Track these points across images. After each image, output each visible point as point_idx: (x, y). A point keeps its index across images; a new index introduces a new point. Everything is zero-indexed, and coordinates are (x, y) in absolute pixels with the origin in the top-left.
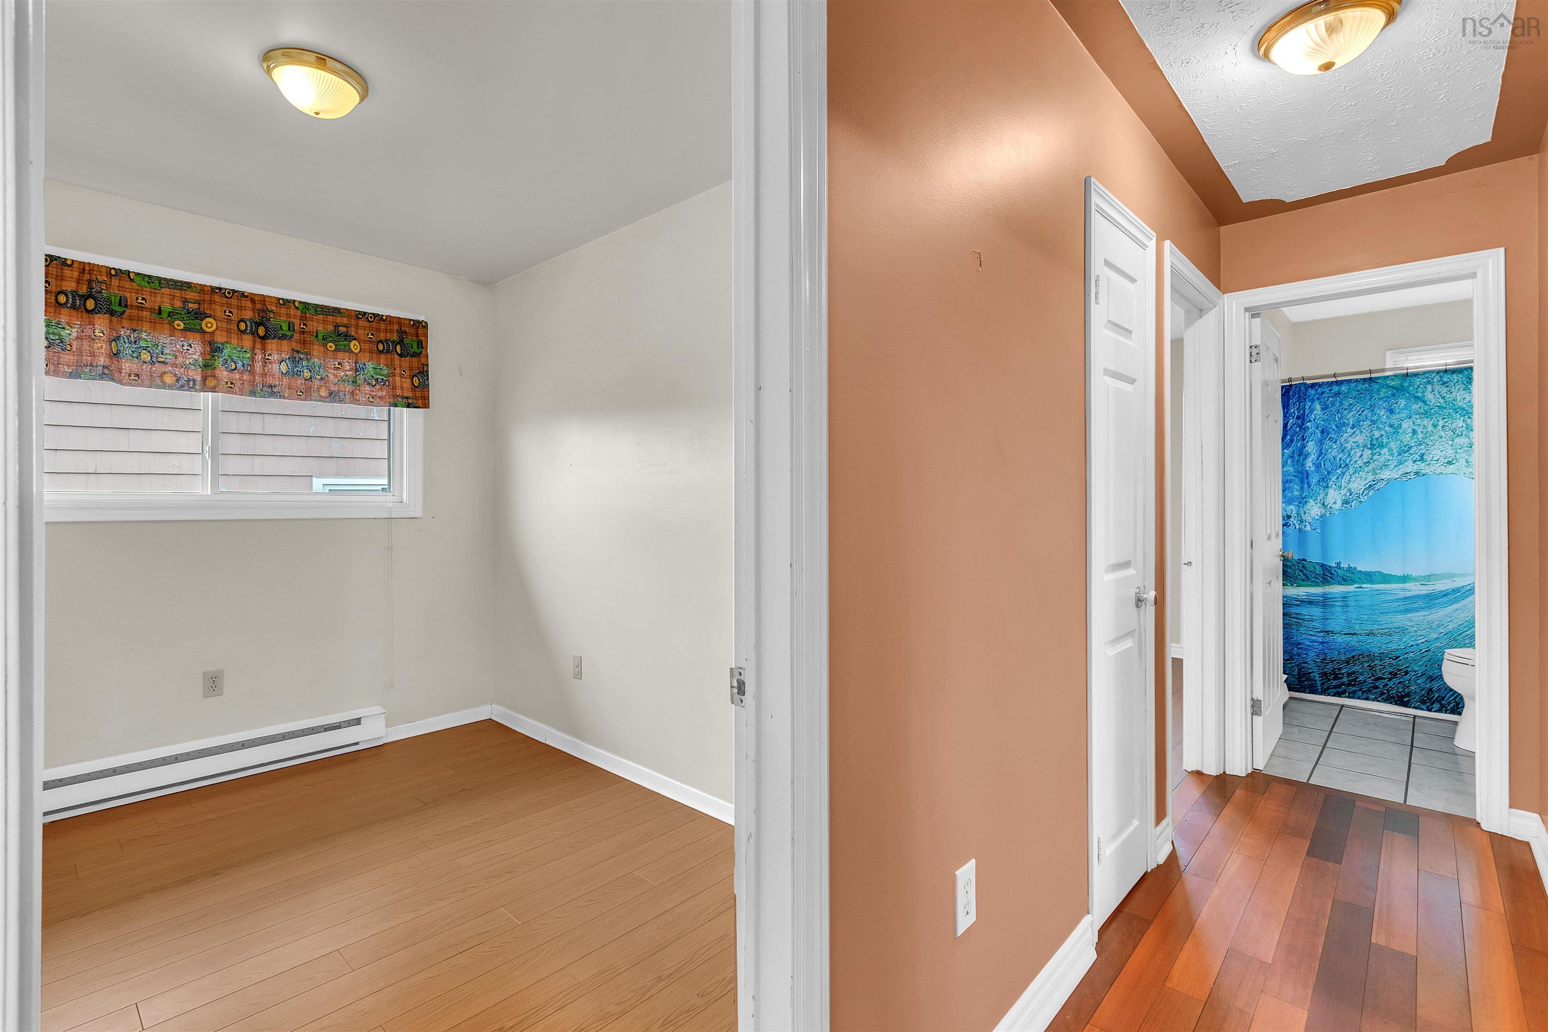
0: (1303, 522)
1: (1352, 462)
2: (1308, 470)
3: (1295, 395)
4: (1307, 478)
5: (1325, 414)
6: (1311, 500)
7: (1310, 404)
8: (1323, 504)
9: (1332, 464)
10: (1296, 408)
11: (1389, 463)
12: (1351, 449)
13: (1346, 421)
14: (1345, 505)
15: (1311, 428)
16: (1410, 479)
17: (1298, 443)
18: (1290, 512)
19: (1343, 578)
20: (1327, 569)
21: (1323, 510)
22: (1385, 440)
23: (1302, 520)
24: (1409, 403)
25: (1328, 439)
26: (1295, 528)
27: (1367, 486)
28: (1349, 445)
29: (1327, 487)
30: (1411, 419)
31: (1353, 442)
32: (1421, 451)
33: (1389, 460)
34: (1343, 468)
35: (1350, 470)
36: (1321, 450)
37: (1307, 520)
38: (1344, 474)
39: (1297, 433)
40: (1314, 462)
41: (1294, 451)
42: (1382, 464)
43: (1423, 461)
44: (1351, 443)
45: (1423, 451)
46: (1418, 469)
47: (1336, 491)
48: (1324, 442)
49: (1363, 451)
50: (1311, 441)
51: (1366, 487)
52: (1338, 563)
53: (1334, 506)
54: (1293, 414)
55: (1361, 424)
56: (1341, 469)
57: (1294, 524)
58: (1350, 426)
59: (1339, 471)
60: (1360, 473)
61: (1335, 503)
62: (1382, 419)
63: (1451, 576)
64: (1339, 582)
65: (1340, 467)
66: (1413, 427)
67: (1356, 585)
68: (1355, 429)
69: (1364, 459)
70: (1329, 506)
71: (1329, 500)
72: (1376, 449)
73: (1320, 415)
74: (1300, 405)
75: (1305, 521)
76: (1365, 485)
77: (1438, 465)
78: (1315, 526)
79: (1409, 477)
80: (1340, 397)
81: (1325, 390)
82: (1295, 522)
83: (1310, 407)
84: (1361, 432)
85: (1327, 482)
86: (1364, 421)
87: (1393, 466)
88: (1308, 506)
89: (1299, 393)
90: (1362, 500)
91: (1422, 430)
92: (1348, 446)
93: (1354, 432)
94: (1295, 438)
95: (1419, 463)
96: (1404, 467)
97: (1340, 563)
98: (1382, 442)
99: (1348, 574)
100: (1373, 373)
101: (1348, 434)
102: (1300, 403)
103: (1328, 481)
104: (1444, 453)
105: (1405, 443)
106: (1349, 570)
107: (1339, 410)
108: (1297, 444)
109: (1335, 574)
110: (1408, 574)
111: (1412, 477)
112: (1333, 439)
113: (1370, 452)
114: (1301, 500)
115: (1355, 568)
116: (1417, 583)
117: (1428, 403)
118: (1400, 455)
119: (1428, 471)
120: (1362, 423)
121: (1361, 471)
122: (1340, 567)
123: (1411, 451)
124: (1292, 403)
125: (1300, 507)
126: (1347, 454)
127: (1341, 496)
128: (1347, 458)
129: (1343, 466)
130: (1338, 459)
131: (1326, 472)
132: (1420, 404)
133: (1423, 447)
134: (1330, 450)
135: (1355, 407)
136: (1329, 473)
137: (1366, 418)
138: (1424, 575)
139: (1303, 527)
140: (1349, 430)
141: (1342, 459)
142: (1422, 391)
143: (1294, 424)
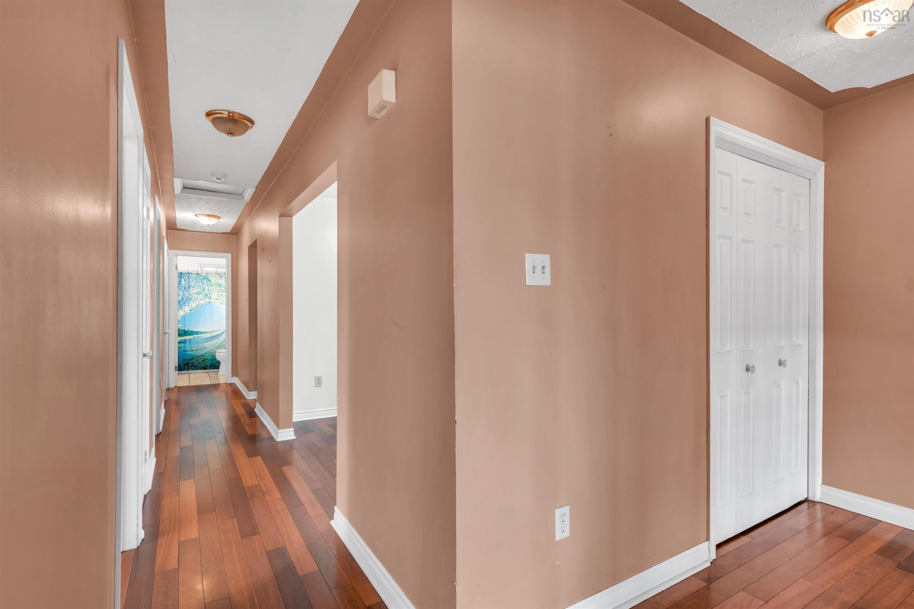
12: (192, 294)
13: (191, 285)
14: (191, 311)
15: (181, 287)
16: (207, 304)
21: (184, 313)
25: (186, 290)
29: (185, 306)
30: (208, 286)
31: (193, 292)
33: (202, 298)
38: (190, 302)
42: (200, 299)
45: (210, 296)
46: (209, 301)
47: (188, 307)
51: (196, 306)
53: (187, 312)
59: (189, 301)
60: (195, 301)
61: (187, 311)
62: (200, 286)
66: (208, 289)
69: (196, 297)
71: (186, 310)
72: (199, 295)
77: (213, 300)
80: (189, 278)
84: (195, 289)
87: (203, 300)
88: (180, 312)
90: (196, 310)
91: (210, 290)
92: (191, 293)
95: (209, 299)
96: (206, 300)
98: (201, 293)
100: (198, 272)
101: (192, 290)
104: (215, 297)
106: (191, 331)
107: (189, 282)
110: (207, 331)
113: (197, 295)
115: (193, 331)
118: (205, 296)
119: (211, 301)
120: (195, 286)
130: (188, 297)
132: (210, 282)
133: (210, 295)
136: (186, 301)
137: (197, 285)
140: (192, 288)
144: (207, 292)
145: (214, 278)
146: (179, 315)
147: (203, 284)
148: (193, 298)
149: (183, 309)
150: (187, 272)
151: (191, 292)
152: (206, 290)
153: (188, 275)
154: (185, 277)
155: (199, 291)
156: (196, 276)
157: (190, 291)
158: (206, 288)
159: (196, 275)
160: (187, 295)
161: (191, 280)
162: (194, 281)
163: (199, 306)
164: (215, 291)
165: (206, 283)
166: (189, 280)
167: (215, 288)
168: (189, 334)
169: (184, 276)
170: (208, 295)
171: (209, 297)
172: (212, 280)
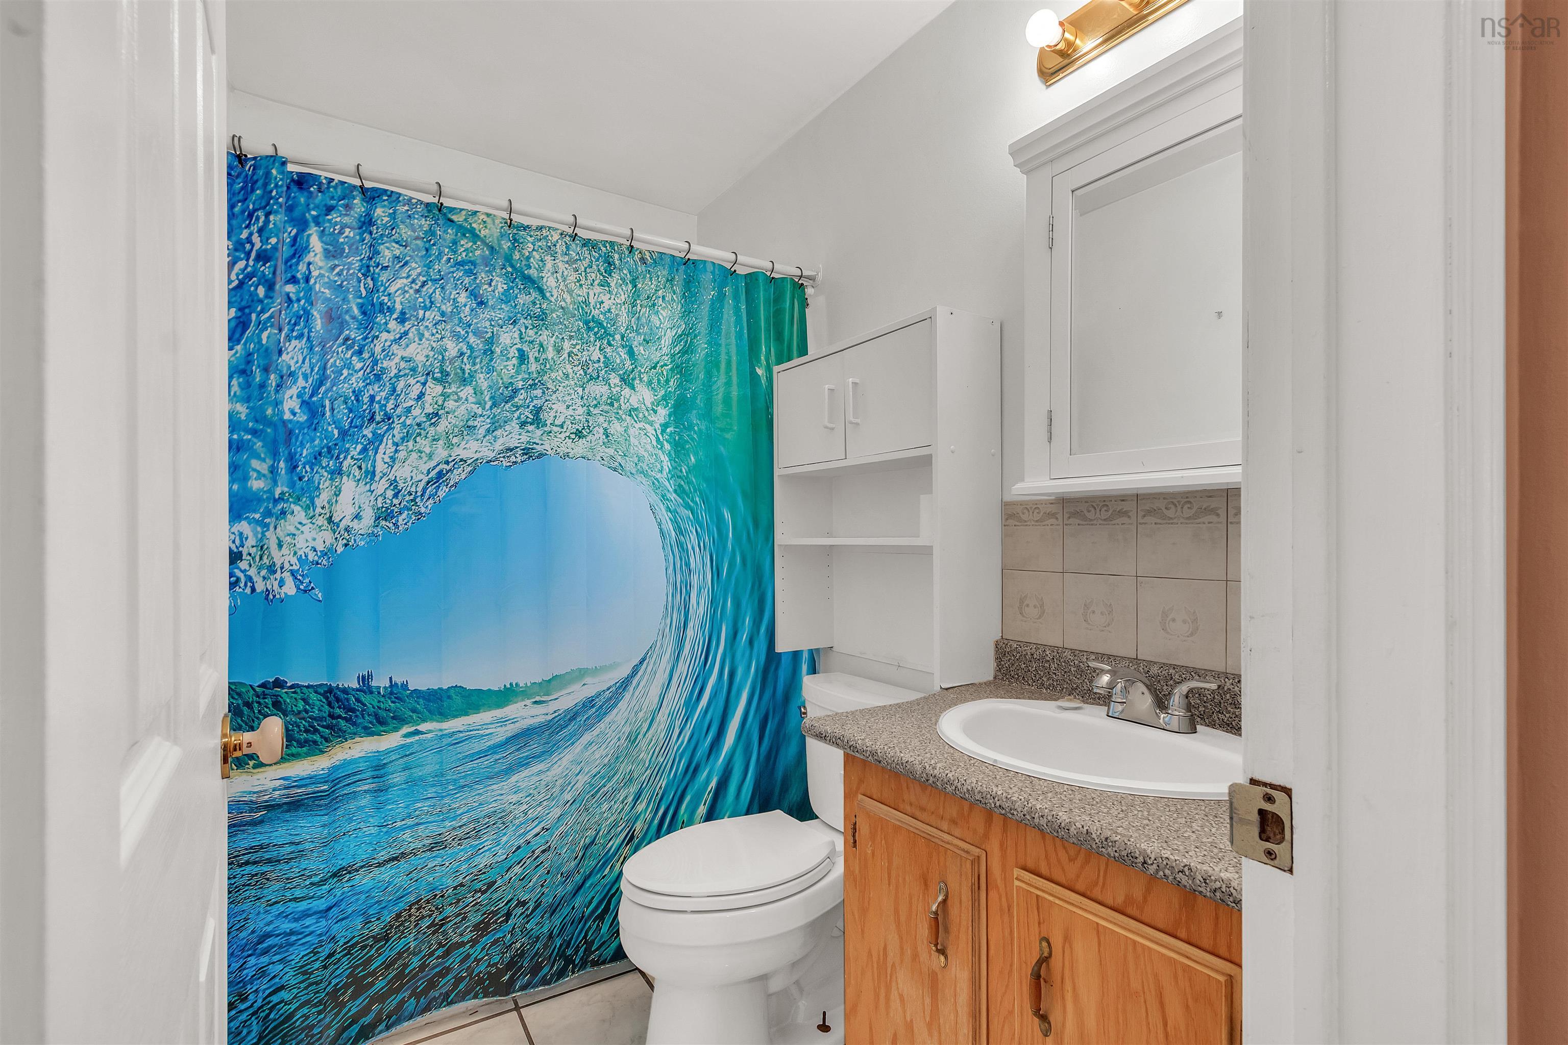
0: (275, 572)
1: (399, 410)
2: (290, 421)
3: (253, 190)
4: (288, 442)
5: (333, 268)
6: (297, 509)
7: (295, 231)
8: (331, 517)
9: (351, 411)
10: (255, 228)
11: (476, 423)
12: (397, 376)
13: (386, 299)
14: (383, 523)
15: (299, 300)
16: (515, 463)
17: (262, 331)
18: (238, 542)
19: (376, 716)
20: (338, 700)
21: (328, 537)
22: (468, 367)
23: (274, 564)
24: (512, 288)
25: (340, 340)
26: (253, 590)
27: (433, 474)
28: (392, 364)
29: (340, 473)
30: (517, 326)
31: (402, 358)
32: (535, 402)
33: (475, 416)
34: (378, 423)
35: (396, 432)
36: (325, 368)
37: (287, 566)
38: (378, 439)
39: (261, 301)
40: (306, 397)
41: (250, 354)
42: (461, 424)
43: (538, 424)
44: (397, 360)
45: (538, 402)
46: (528, 442)
47: (361, 484)
48: (331, 347)
49: (424, 384)
50: (296, 338)
51: (430, 476)
52: (363, 677)
53: (355, 525)
54: (248, 246)
55: (420, 316)
56: (374, 425)
57: (250, 579)
58: (395, 316)
59: (368, 432)
60: (418, 439)
61: (357, 517)
62: (462, 315)
63: (580, 674)
64: (365, 728)
65: (372, 419)
66: (519, 346)
67: (406, 729)
68: (407, 325)
69: (427, 405)
70: (342, 525)
71: (344, 510)
72: (450, 384)
73: (320, 268)
74: (267, 221)
75: (282, 568)
76: (429, 472)
77: (563, 436)
78: (307, 581)
79: (513, 459)
80: (371, 233)
81: (333, 202)
82: (252, 572)
83: (295, 239)
84: (421, 336)
85: (338, 458)
86: (426, 309)
87: (482, 431)
88: (288, 525)
89: (265, 185)
90: (423, 510)
91: (536, 354)
92: (391, 366)
93: (406, 333)
94: (254, 316)
95: (530, 428)
96: (505, 434)
97: (370, 676)
98: (463, 371)
99: (389, 704)
100: (444, 197)
101: (391, 337)
102: (267, 215)
103: (342, 456)
104: (570, 412)
105: (507, 380)
106: (391, 693)
107: (368, 267)
108: (259, 336)
109: (358, 707)
110: (511, 684)
111: (519, 460)
112: (354, 343)
113: (439, 389)
114: (271, 505)
115: (405, 686)
116: (528, 702)
117: (548, 294)
118: (494, 405)
119: (547, 447)
120: (421, 312)
121: (419, 434)
122: (369, 687)
123: (516, 400)
124: (243, 212)
125: (267, 526)
126: (388, 387)
127: (372, 499)
128: (387, 399)
129: (378, 418)
130: (366, 399)
131: (336, 432)
132: (535, 294)
133: (538, 392)
134: (345, 372)
135: (406, 269)
136: (344, 433)
137: (432, 303)
138: (540, 681)
139: (276, 584)
140: (392, 325)
141: (377, 398)
142: (537, 266)
143: (250, 276)
144: (507, 368)
145: (562, 266)
146: (283, 557)
147: (481, 303)
148: (409, 410)
149: (323, 499)
150: (357, 182)
151: (389, 356)
152: (504, 354)
153: (359, 206)
154: (334, 216)
155: (452, 361)
156: (431, 232)
157: (378, 349)
158: (508, 337)
159: (425, 224)
160: (356, 382)
161: (387, 253)
162: (416, 268)
163: (454, 477)
164: (569, 369)
165: (507, 298)
166: (374, 252)
167: (567, 345)
168: (366, 720)
169: (330, 209)
170: (522, 395)
171: (527, 414)
172: (550, 282)
